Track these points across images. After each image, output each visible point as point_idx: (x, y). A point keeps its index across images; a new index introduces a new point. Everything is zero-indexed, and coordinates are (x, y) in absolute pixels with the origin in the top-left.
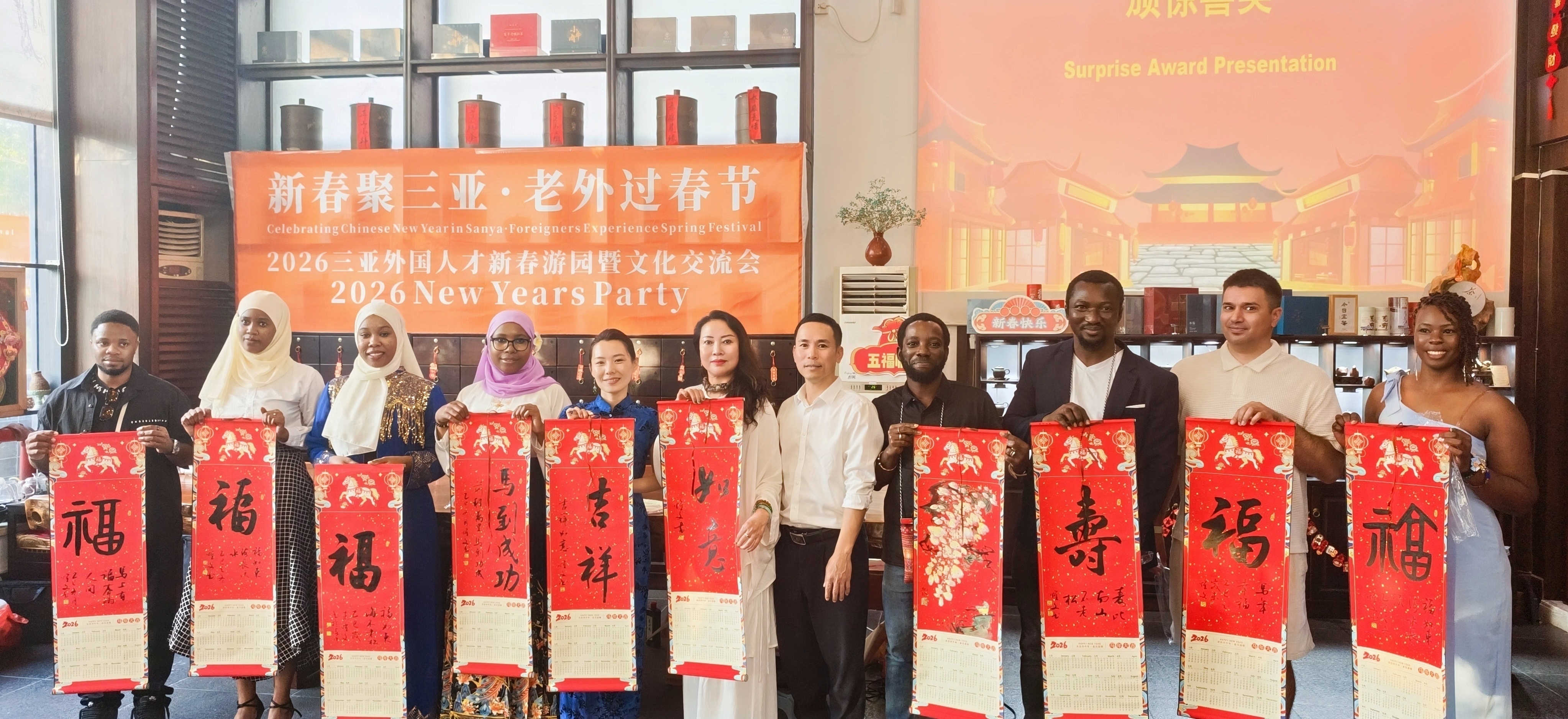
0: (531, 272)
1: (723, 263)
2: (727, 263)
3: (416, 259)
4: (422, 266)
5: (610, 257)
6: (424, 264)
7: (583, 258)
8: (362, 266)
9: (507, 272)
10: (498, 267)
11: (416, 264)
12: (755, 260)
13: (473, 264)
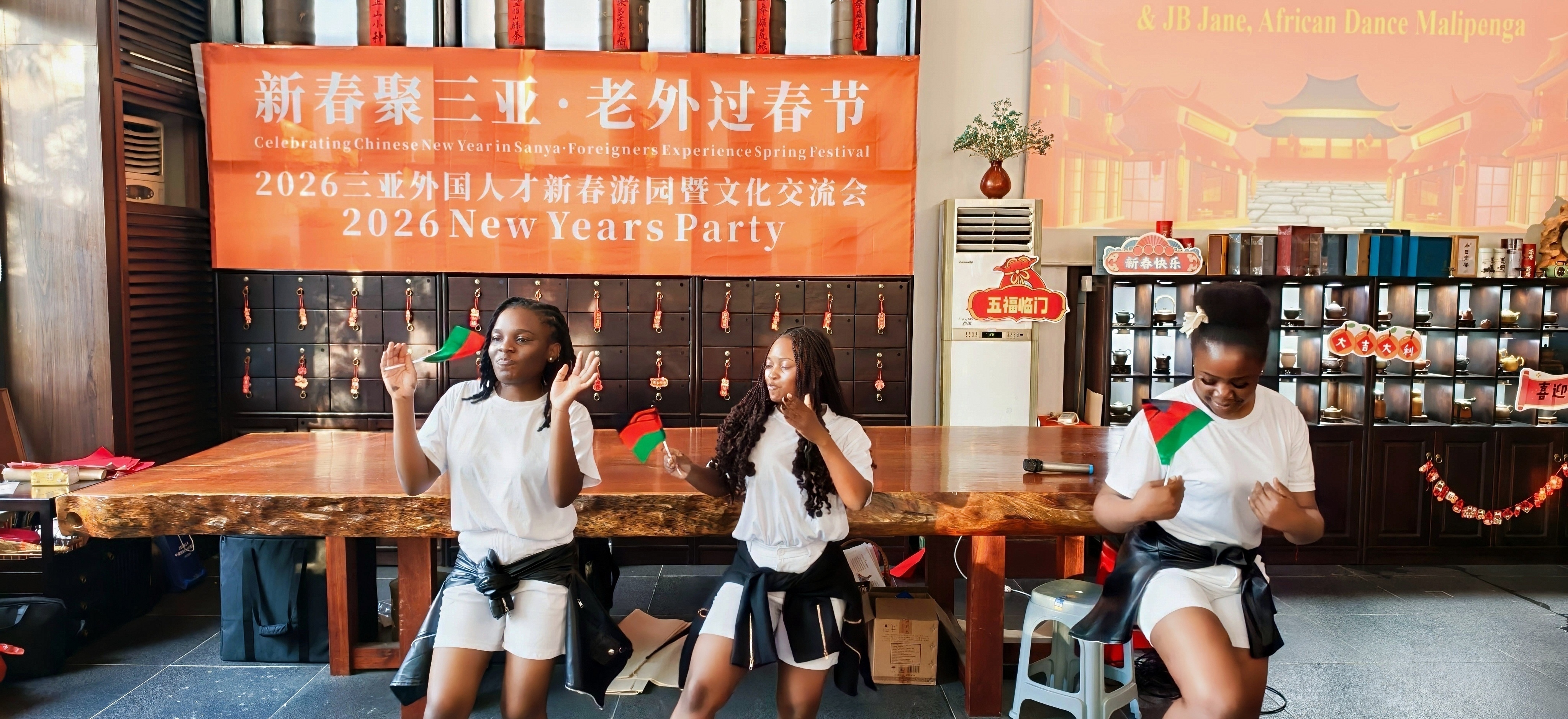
0: (596, 201)
1: (825, 193)
2: (830, 194)
3: (452, 182)
4: (460, 191)
5: (696, 184)
6: (462, 189)
7: (662, 185)
8: (383, 190)
9: (566, 200)
10: (555, 194)
11: (452, 189)
12: (862, 190)
13: (523, 191)
